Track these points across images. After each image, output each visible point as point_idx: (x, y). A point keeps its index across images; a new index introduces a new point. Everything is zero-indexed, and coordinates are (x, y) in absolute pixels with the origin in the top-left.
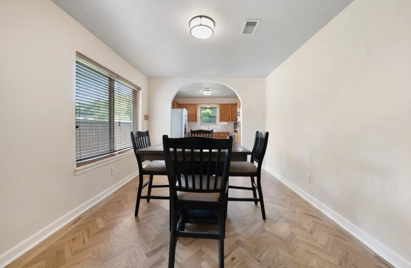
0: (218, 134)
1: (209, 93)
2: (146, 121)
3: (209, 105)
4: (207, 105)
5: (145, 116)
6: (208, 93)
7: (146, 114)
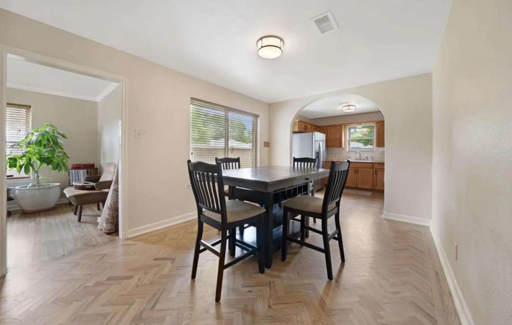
0: (371, 164)
1: (353, 109)
2: (266, 148)
3: (361, 125)
4: (357, 125)
5: (265, 143)
6: (349, 109)
7: (267, 141)
